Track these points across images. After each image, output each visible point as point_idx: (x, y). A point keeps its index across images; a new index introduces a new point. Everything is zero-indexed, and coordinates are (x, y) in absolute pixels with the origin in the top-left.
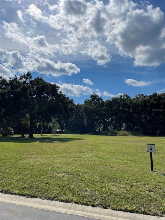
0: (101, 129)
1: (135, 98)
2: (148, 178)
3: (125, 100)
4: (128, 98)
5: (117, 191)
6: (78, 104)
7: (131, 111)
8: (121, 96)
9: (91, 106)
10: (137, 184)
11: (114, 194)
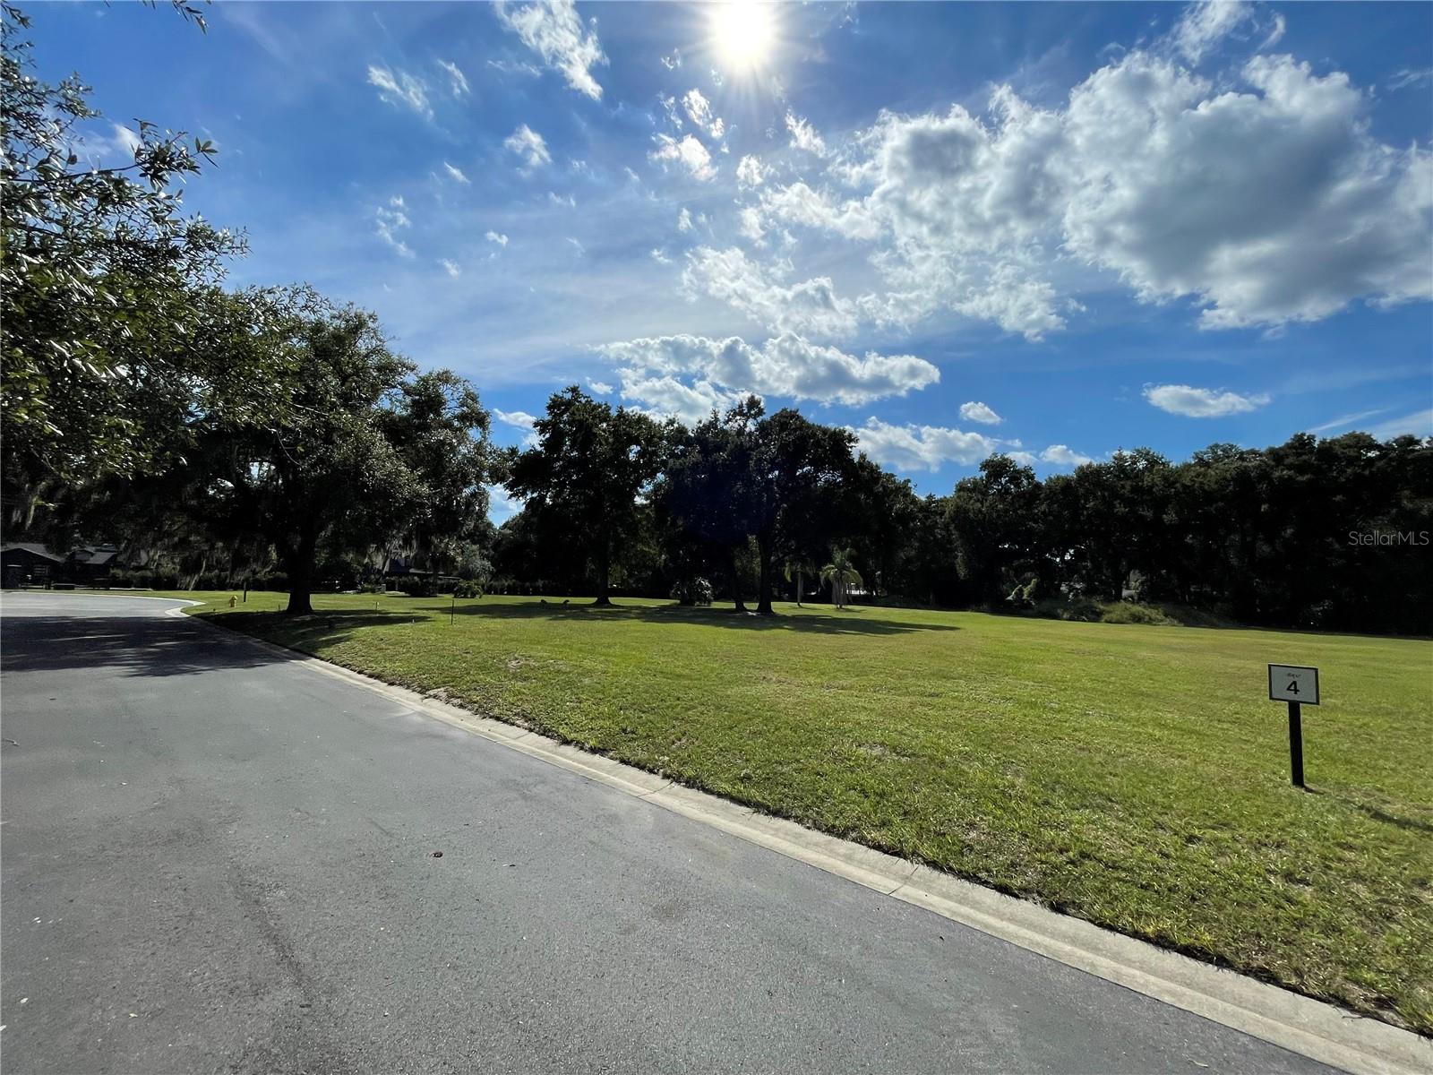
0: (1026, 591)
1: (1190, 465)
2: (1277, 815)
3: (1138, 475)
4: (1153, 466)
5: (1113, 848)
6: (930, 497)
7: (1170, 517)
8: (1120, 459)
9: (982, 503)
10: (1218, 834)
11: (1100, 861)
